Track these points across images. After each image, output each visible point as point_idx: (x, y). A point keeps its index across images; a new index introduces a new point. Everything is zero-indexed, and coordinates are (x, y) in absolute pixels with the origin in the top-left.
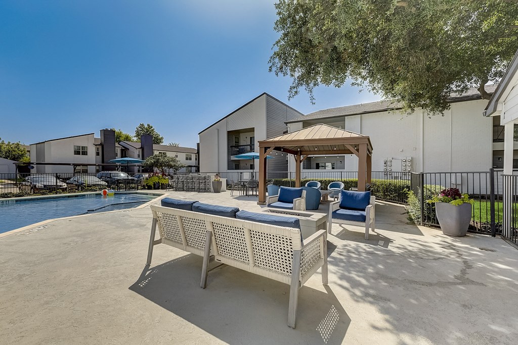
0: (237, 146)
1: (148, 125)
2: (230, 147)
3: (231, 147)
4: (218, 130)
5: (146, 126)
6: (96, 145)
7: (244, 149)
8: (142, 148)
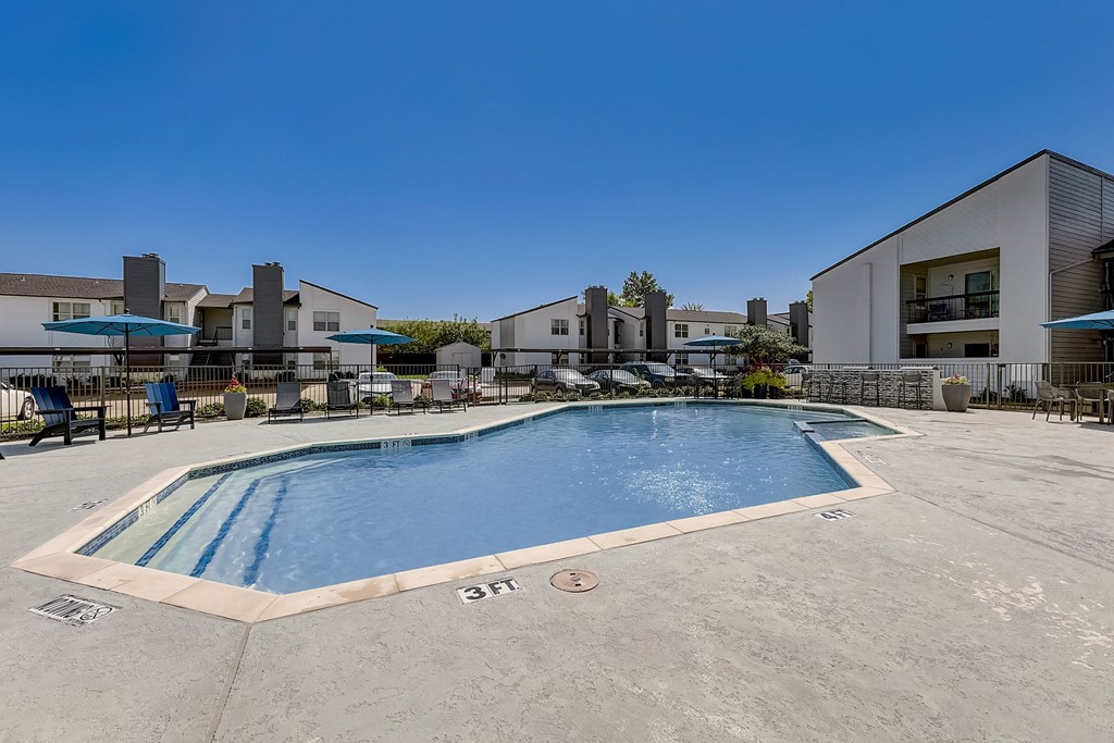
0: (921, 302)
1: (645, 274)
2: (906, 303)
3: (908, 302)
4: (871, 265)
5: (640, 276)
6: (580, 317)
7: (944, 305)
8: (648, 318)
